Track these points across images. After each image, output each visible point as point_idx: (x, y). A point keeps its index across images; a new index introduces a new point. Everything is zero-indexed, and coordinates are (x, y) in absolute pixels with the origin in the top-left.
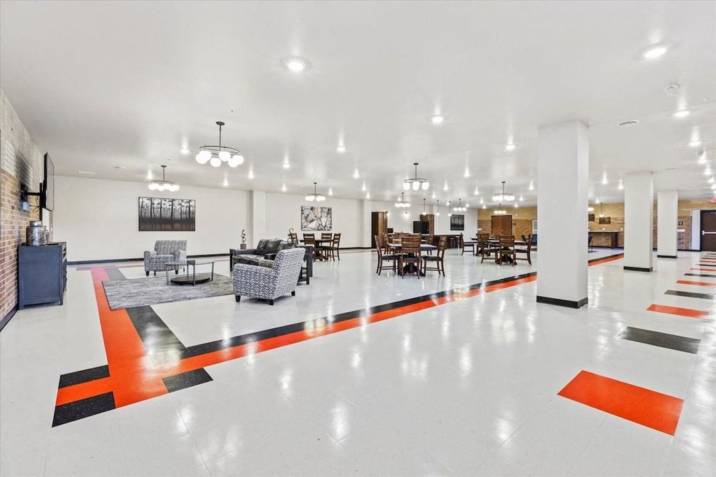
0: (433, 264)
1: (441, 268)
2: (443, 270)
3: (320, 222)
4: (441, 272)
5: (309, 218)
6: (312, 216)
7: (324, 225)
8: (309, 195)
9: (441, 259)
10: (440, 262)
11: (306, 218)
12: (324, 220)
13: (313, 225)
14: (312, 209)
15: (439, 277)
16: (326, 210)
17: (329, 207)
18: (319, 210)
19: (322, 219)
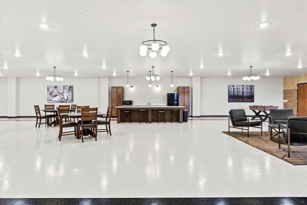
0: (103, 127)
1: (108, 130)
2: (110, 131)
3: (62, 97)
4: (109, 132)
5: (54, 94)
6: (55, 92)
7: (66, 98)
8: (49, 76)
9: (109, 123)
10: (108, 125)
11: (51, 94)
12: (66, 95)
13: (56, 99)
14: (56, 87)
15: (107, 135)
16: (68, 88)
17: (71, 85)
18: (62, 88)
19: (64, 95)
